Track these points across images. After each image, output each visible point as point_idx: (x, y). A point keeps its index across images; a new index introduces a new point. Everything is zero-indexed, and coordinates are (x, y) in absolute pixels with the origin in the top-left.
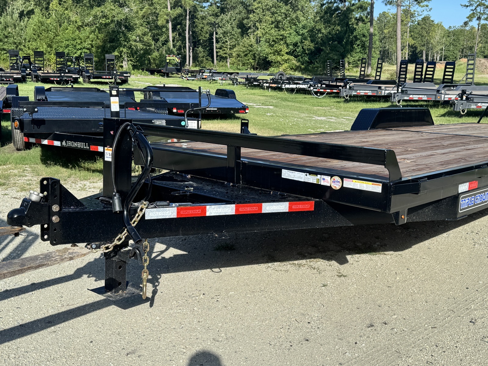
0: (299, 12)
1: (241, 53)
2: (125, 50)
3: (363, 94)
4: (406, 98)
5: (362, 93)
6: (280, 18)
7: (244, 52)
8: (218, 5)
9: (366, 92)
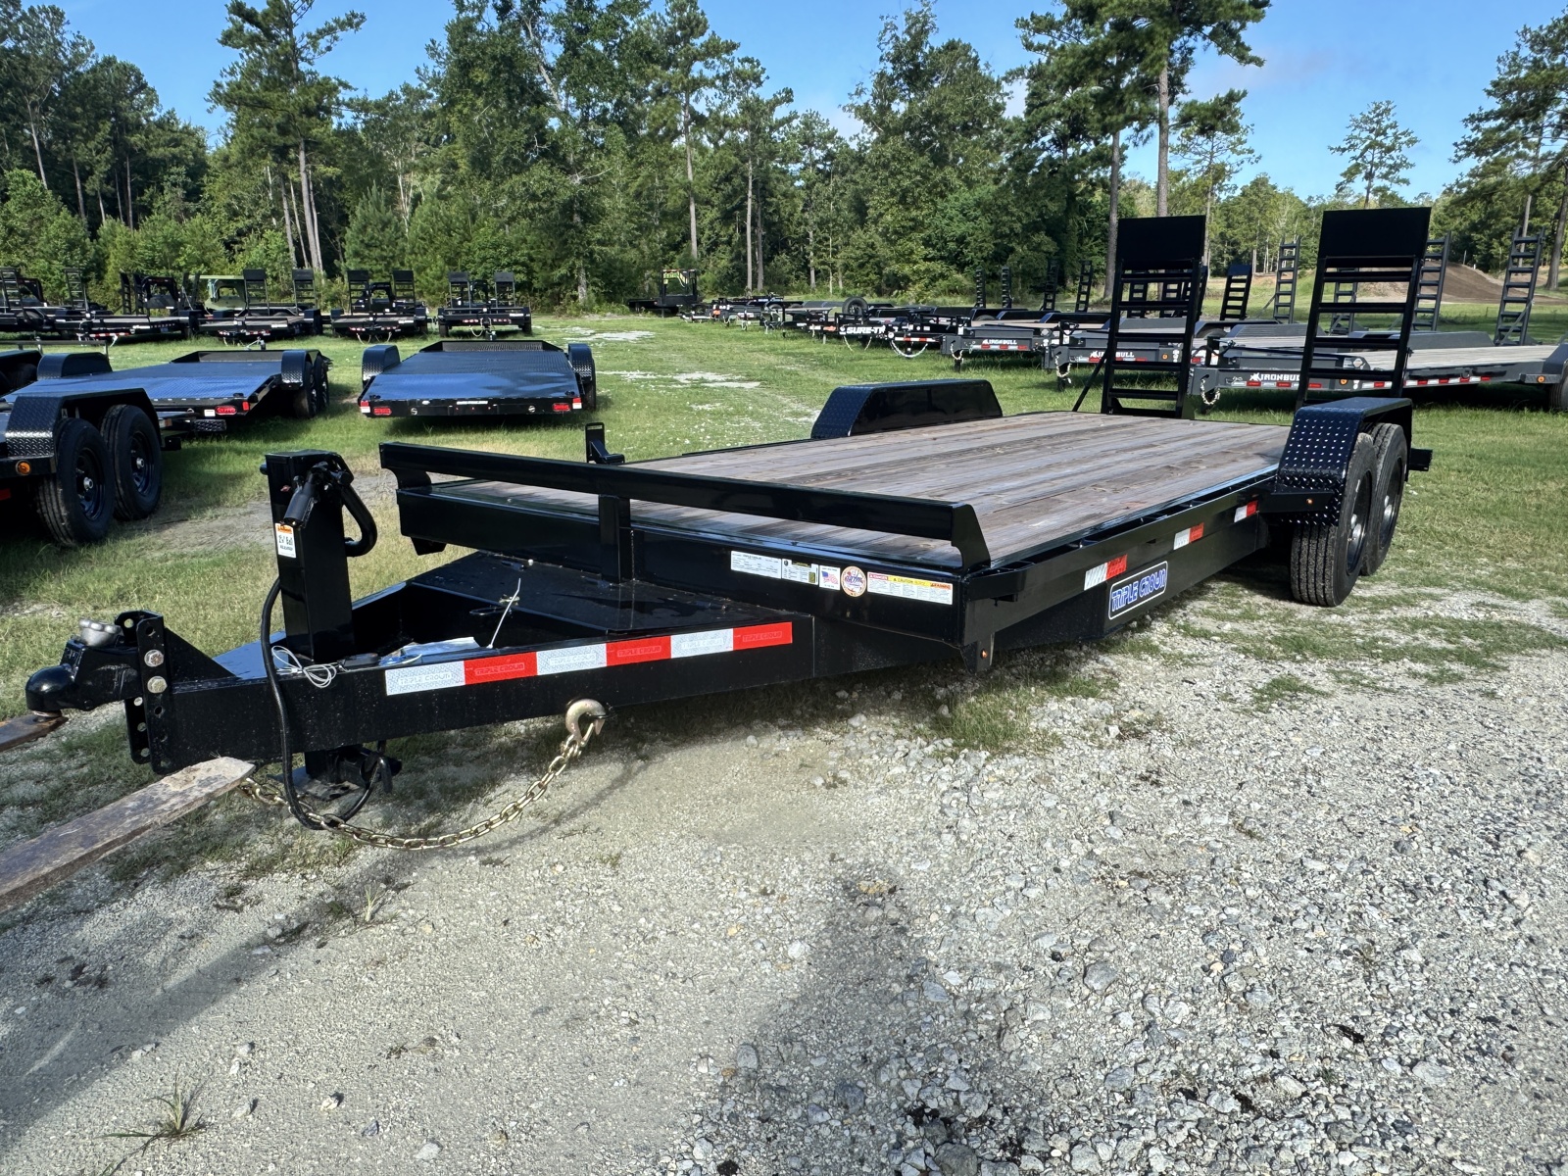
0: (947, 169)
1: (851, 262)
2: (579, 263)
3: (997, 348)
4: (1082, 359)
5: (995, 345)
6: (906, 183)
7: (857, 259)
8: (821, 166)
9: (1005, 342)
